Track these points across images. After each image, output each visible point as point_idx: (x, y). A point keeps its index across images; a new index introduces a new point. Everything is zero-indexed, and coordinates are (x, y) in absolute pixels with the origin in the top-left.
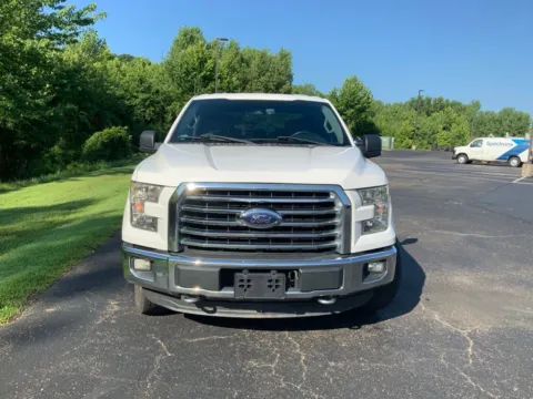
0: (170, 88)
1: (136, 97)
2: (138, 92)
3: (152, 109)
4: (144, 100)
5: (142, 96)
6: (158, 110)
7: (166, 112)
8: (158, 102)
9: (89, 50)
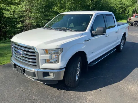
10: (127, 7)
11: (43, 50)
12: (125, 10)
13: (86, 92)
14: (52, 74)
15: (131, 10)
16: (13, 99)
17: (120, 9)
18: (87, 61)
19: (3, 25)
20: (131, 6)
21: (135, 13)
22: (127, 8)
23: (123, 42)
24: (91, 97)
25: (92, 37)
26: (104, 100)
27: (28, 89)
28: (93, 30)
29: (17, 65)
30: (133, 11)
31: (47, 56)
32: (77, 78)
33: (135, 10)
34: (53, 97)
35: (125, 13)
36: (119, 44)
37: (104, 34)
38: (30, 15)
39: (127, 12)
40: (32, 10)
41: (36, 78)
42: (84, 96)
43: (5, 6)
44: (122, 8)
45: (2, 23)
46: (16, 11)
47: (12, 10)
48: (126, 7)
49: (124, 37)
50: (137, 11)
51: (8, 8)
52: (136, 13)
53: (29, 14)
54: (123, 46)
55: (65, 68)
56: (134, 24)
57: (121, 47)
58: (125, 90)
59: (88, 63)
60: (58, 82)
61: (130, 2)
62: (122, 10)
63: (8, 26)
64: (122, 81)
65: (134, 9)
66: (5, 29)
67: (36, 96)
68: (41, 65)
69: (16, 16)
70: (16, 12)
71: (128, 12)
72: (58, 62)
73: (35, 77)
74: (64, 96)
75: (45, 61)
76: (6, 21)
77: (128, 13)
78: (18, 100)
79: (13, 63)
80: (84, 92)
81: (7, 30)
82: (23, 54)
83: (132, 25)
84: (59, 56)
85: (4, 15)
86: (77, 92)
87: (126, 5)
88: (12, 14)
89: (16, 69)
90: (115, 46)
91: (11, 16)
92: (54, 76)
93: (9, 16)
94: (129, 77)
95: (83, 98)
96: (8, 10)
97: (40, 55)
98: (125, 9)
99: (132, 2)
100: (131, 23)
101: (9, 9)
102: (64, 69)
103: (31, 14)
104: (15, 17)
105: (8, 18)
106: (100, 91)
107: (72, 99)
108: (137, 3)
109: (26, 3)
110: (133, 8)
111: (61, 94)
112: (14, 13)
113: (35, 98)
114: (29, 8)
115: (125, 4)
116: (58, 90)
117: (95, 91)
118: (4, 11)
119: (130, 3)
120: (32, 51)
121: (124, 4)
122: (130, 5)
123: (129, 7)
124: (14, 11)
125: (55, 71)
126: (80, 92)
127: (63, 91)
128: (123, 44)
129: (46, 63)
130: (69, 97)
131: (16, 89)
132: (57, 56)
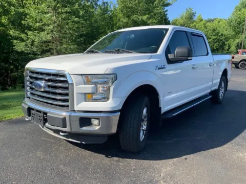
0: (228, 32)
1: (210, 38)
2: (211, 36)
3: (218, 43)
4: (214, 40)
5: (213, 37)
6: (221, 44)
7: (225, 45)
8: (221, 40)
9: (188, 18)
10: (227, 39)
11: (80, 77)
12: (224, 44)
13: (158, 161)
14: (95, 122)
15: (233, 43)
16: (22, 169)
17: (215, 43)
18: (161, 108)
19: (12, 67)
20: (234, 37)
21: (240, 49)
22: (227, 41)
23: (223, 85)
24: (169, 169)
25: (168, 64)
26: (194, 173)
27: (50, 155)
28: (170, 53)
29: (33, 110)
30: (238, 46)
31: (89, 88)
32: (142, 137)
33: (241, 44)
34: (98, 169)
35: (223, 49)
36: (216, 87)
37: (189, 58)
38: (59, 48)
39: (227, 47)
40: (63, 39)
41: (67, 129)
42: (156, 168)
43: (17, 32)
44: (218, 41)
45: (10, 63)
46: (36, 40)
47: (29, 41)
48: (225, 39)
49: (224, 77)
50: (244, 46)
51: (23, 36)
52: (243, 49)
53: (57, 47)
54: (224, 94)
55: (120, 111)
56: (241, 66)
57: (220, 95)
58: (233, 159)
59: (162, 112)
60: (106, 139)
61: (232, 31)
62: (218, 45)
63: (20, 67)
64: (225, 146)
65: (238, 43)
66: (15, 72)
67: (65, 165)
68: (77, 105)
69: (35, 49)
70: (36, 43)
71: (229, 48)
72: (108, 99)
73: (66, 127)
74: (117, 166)
75: (83, 96)
76: (17, 60)
77: (228, 50)
78: (32, 171)
79: (27, 107)
80: (156, 161)
81: (17, 75)
82: (44, 87)
83: (237, 67)
84: (109, 88)
85: (16, 47)
86: (142, 161)
87: (225, 35)
88: (28, 47)
89: (30, 118)
90: (209, 91)
91: (27, 50)
92: (99, 125)
93: (23, 50)
94: (237, 139)
95: (154, 170)
96: (22, 40)
97: (76, 85)
98: (224, 42)
99: (235, 32)
100: (234, 64)
101: (25, 38)
102: (119, 113)
103: (62, 46)
104: (34, 52)
105: (22, 52)
106: (186, 159)
107: (133, 172)
108: (243, 32)
109: (54, 27)
110: (237, 41)
111: (111, 164)
112: (32, 45)
113: (63, 168)
114: (58, 36)
115: (222, 35)
116: (107, 156)
117: (175, 159)
118: (15, 41)
119: (231, 33)
120: (62, 79)
121: (220, 34)
122: (232, 36)
123: (231, 40)
124: (33, 41)
125: (101, 115)
126: (147, 161)
127: (116, 159)
128: (223, 90)
129: (85, 101)
130: (128, 168)
131: (29, 154)
132: (106, 89)
